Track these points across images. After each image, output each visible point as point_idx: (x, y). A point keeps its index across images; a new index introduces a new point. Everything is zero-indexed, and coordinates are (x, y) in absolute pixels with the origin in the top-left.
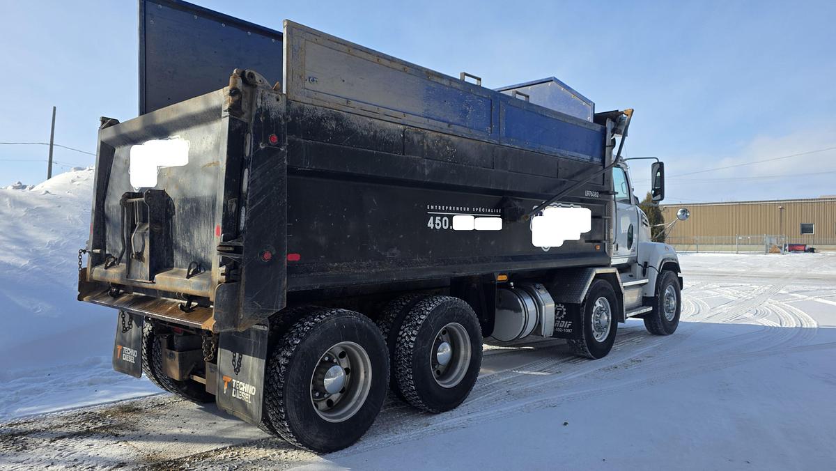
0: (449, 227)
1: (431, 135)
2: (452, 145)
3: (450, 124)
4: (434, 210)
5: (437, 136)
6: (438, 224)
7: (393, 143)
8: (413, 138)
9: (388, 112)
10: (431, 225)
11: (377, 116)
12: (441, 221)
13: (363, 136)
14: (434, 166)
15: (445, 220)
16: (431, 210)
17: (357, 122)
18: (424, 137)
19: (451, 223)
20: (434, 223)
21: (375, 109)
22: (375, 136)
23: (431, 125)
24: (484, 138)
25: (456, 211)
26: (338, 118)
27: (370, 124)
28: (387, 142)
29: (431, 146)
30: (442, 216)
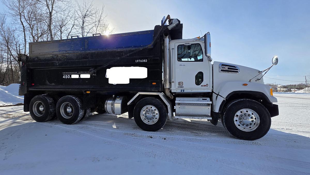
0: (70, 77)
1: (59, 55)
2: (66, 56)
3: (66, 51)
4: (65, 74)
5: (62, 55)
6: (66, 77)
7: (49, 60)
8: (54, 57)
9: (48, 53)
10: (64, 77)
11: (46, 55)
12: (67, 76)
13: (42, 59)
14: (60, 63)
15: (69, 76)
16: (64, 74)
17: (41, 57)
18: (58, 56)
19: (71, 76)
20: (65, 77)
21: (46, 53)
22: (45, 59)
23: (60, 53)
24: (79, 52)
25: (72, 73)
26: (37, 57)
27: (44, 57)
28: (48, 59)
29: (60, 58)
30: (68, 75)
